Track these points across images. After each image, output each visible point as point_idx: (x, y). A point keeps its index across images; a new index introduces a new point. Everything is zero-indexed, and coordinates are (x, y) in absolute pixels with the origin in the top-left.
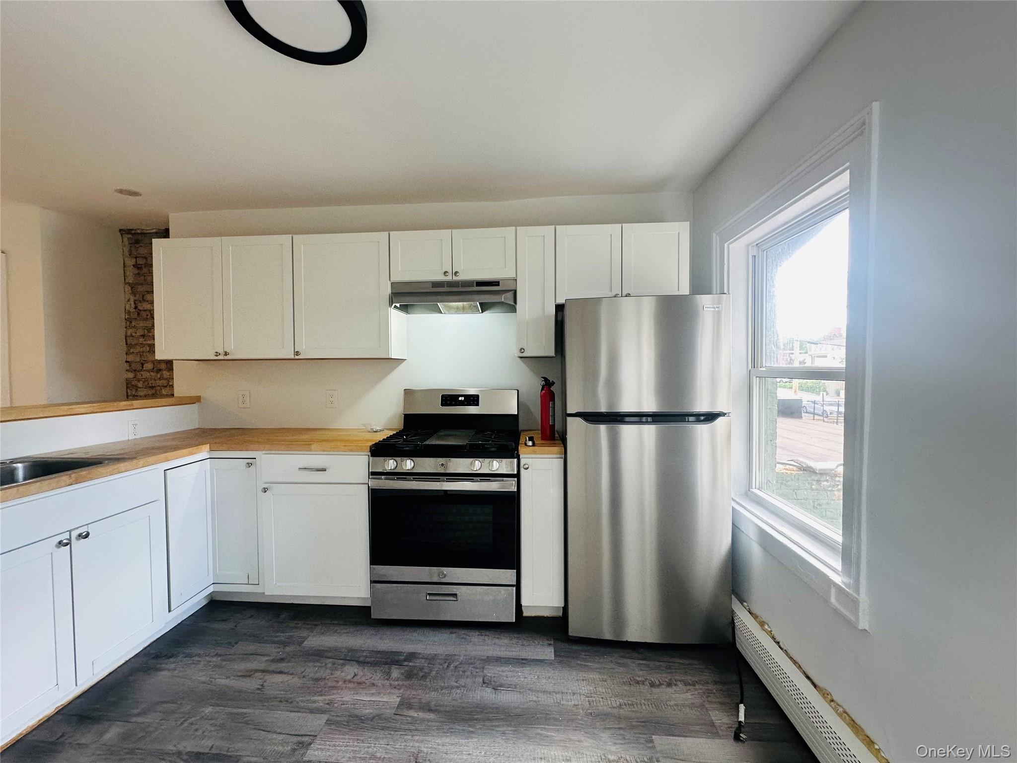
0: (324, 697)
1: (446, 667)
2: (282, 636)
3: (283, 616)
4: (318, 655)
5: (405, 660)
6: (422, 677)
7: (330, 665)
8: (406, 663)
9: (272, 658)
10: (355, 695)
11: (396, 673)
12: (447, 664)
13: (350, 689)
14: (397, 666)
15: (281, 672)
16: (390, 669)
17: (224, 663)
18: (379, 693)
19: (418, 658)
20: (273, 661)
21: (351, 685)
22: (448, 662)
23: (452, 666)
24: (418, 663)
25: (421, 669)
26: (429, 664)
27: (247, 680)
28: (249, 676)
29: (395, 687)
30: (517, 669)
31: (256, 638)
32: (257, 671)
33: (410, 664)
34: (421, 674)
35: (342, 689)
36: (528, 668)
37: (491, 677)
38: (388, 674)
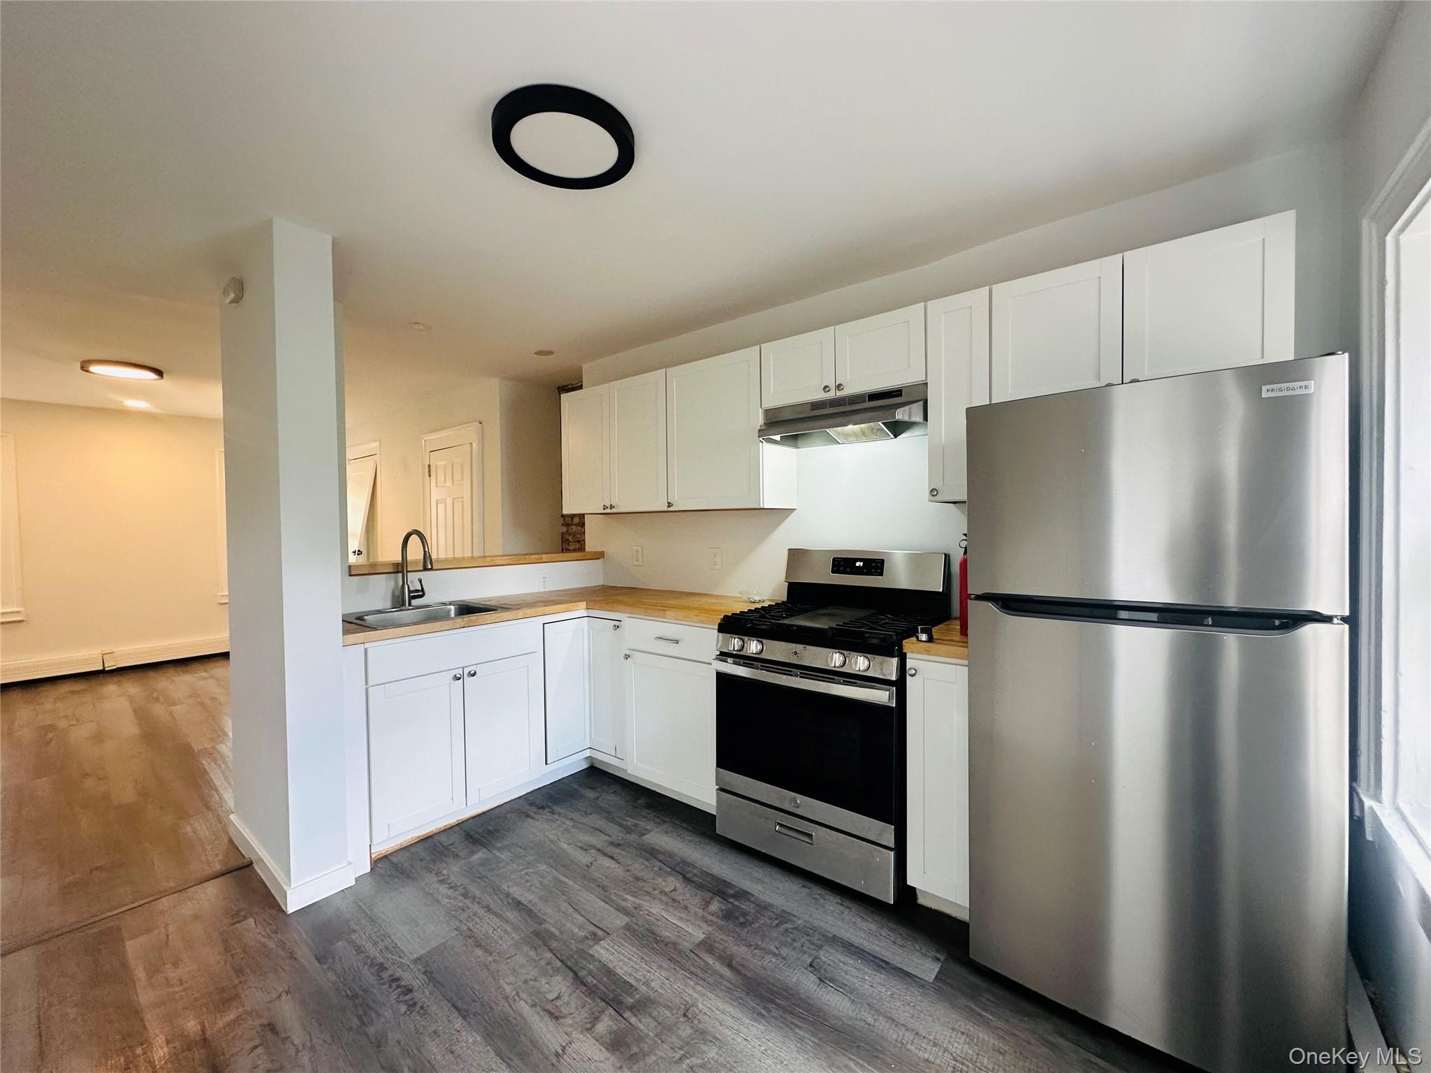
0: (635, 899)
1: (774, 924)
2: (630, 822)
3: (641, 801)
4: (651, 853)
5: (733, 896)
6: (741, 923)
7: (656, 869)
8: (731, 900)
9: (611, 840)
10: (663, 911)
11: (715, 906)
12: (777, 922)
13: (662, 901)
14: (720, 899)
15: (612, 857)
16: (712, 899)
17: (573, 830)
18: (688, 920)
19: (749, 901)
20: (612, 844)
21: (664, 898)
22: (781, 919)
23: (783, 926)
24: (744, 906)
25: (744, 914)
26: (756, 912)
27: (583, 853)
28: (586, 850)
29: (706, 922)
30: (866, 970)
31: (608, 815)
32: (593, 847)
33: (736, 903)
34: (742, 920)
35: (654, 899)
36: (883, 976)
37: (824, 963)
38: (708, 903)
